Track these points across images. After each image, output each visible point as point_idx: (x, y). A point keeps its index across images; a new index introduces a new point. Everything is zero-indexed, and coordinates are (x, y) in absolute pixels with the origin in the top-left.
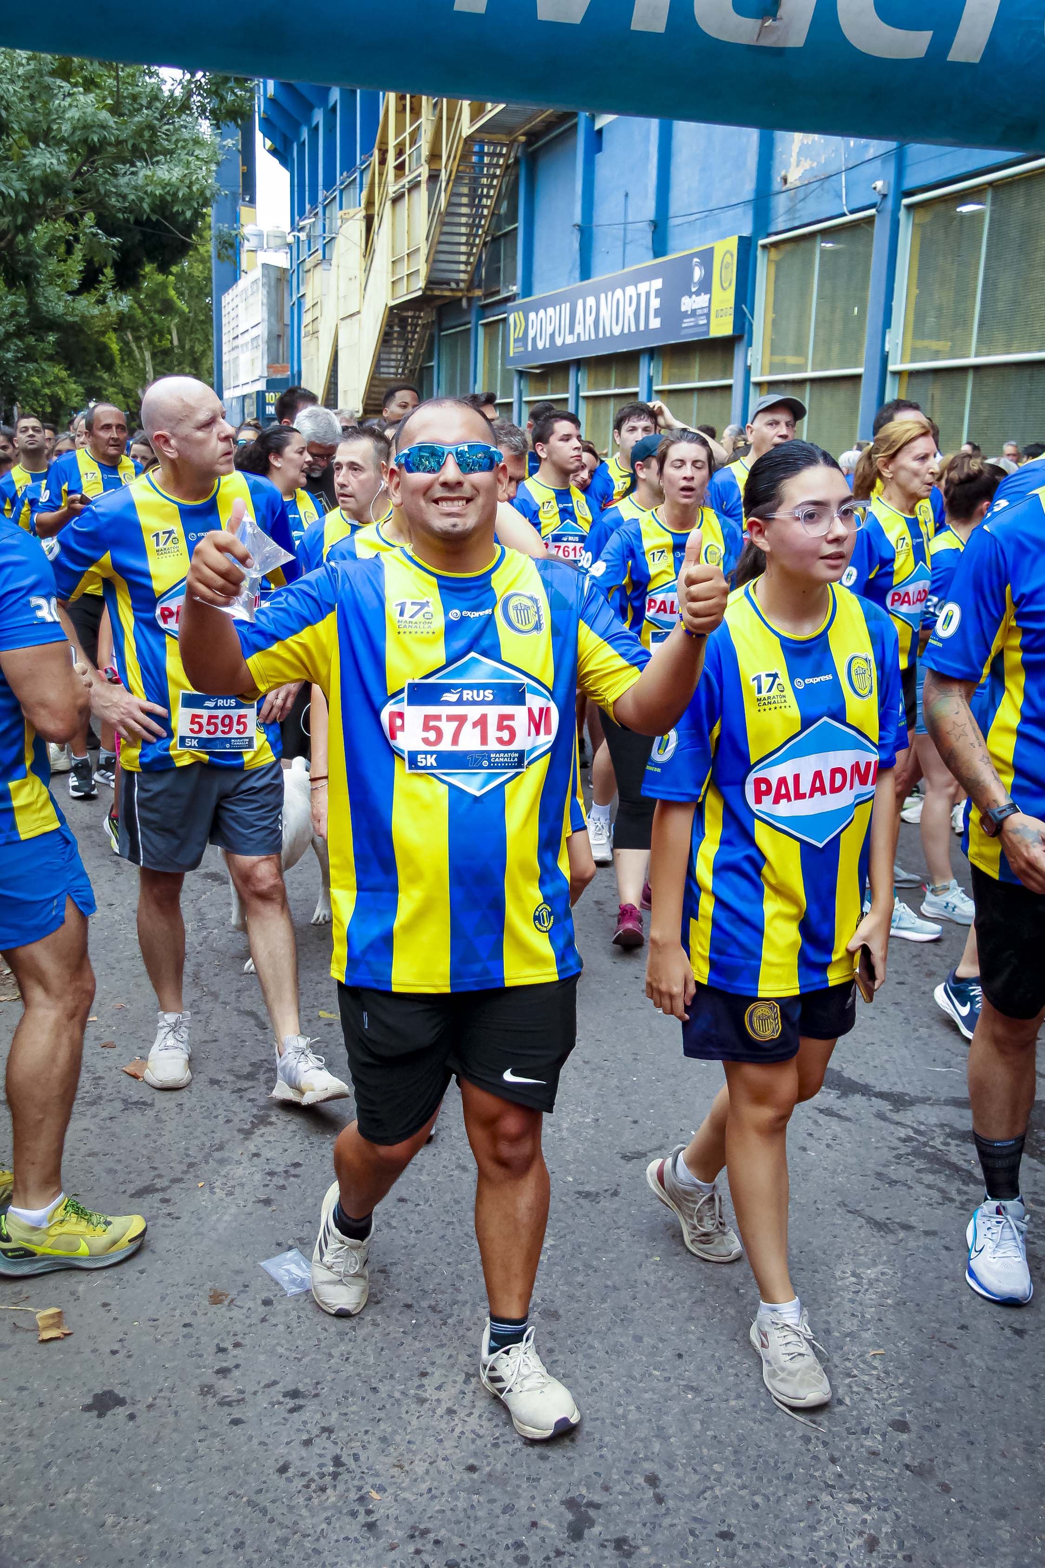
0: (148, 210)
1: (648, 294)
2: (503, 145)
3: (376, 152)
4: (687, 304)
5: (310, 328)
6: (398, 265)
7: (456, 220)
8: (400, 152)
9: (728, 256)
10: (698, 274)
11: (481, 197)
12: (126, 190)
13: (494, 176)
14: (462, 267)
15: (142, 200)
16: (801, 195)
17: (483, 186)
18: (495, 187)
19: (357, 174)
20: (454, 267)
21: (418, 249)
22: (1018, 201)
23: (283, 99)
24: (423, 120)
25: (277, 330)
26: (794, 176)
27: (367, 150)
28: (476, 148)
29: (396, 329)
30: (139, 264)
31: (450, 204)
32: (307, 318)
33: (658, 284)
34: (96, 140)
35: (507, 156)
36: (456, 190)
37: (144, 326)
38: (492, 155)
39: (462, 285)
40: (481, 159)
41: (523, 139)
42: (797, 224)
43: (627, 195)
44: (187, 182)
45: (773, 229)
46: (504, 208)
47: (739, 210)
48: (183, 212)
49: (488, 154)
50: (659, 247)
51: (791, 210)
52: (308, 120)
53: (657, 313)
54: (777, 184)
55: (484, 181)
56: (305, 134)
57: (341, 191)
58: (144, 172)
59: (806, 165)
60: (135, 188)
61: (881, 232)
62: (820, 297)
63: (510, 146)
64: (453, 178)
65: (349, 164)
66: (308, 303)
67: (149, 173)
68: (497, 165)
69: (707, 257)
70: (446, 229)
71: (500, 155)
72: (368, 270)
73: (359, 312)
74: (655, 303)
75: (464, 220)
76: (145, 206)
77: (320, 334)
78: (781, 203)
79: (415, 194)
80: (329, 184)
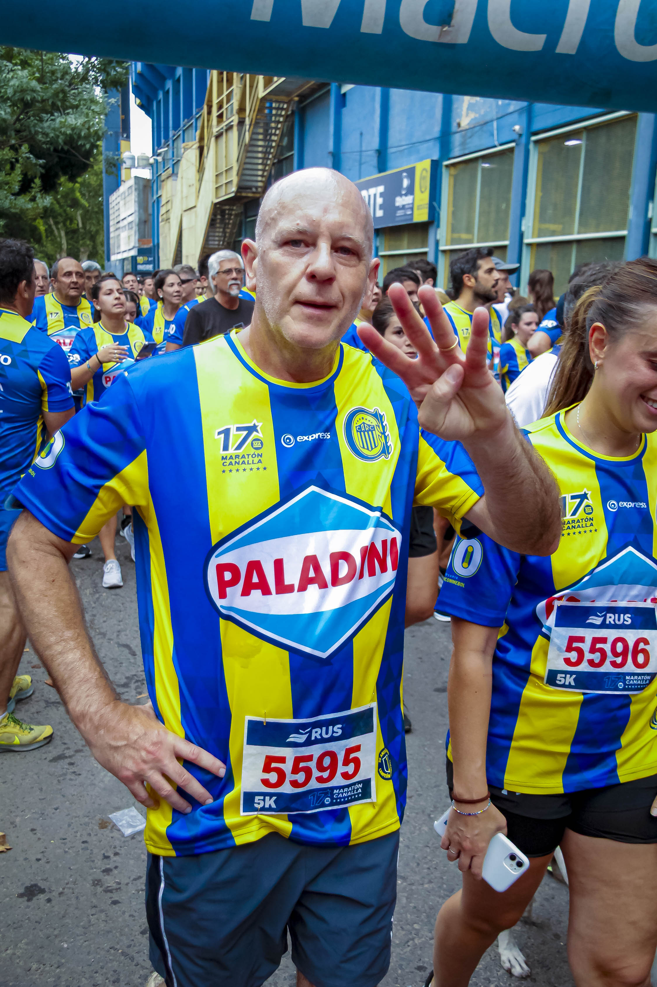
0: (62, 144)
1: (375, 195)
2: (284, 103)
3: (205, 107)
4: (400, 201)
5: (165, 216)
6: (220, 177)
7: (256, 149)
8: (220, 107)
9: (424, 172)
10: (406, 183)
11: (271, 135)
12: (48, 131)
13: (279, 122)
14: (260, 178)
15: (58, 137)
16: (469, 134)
17: (272, 128)
18: (279, 129)
19: (193, 121)
20: (255, 178)
21: (231, 168)
22: (602, 139)
23: (147, 74)
24: (234, 87)
25: (143, 218)
26: (465, 122)
27: (200, 106)
28: (267, 105)
29: (219, 217)
30: (57, 176)
31: (251, 139)
32: (163, 210)
33: (381, 189)
34: (29, 98)
35: (286, 110)
36: (255, 131)
37: (60, 215)
38: (277, 109)
39: (260, 190)
40: (271, 112)
41: (296, 99)
42: (467, 152)
43: (361, 134)
44: (87, 126)
45: (452, 155)
46: (285, 142)
47: (431, 144)
48: (84, 145)
49: (275, 108)
50: (382, 166)
51: (463, 144)
52: (163, 86)
53: (381, 207)
54: (454, 128)
55: (273, 125)
56: (161, 96)
57: (184, 131)
58: (59, 119)
59: (472, 115)
60: (54, 129)
61: (518, 158)
62: (482, 197)
63: (288, 103)
64: (253, 122)
65: (188, 115)
66: (163, 201)
67: (63, 120)
68: (281, 116)
69: (411, 173)
70: (250, 155)
71: (282, 109)
72: (200, 180)
73: (195, 207)
74: (380, 201)
75: (260, 149)
76: (60, 141)
77: (171, 220)
78: (457, 139)
79: (230, 133)
80: (176, 126)
